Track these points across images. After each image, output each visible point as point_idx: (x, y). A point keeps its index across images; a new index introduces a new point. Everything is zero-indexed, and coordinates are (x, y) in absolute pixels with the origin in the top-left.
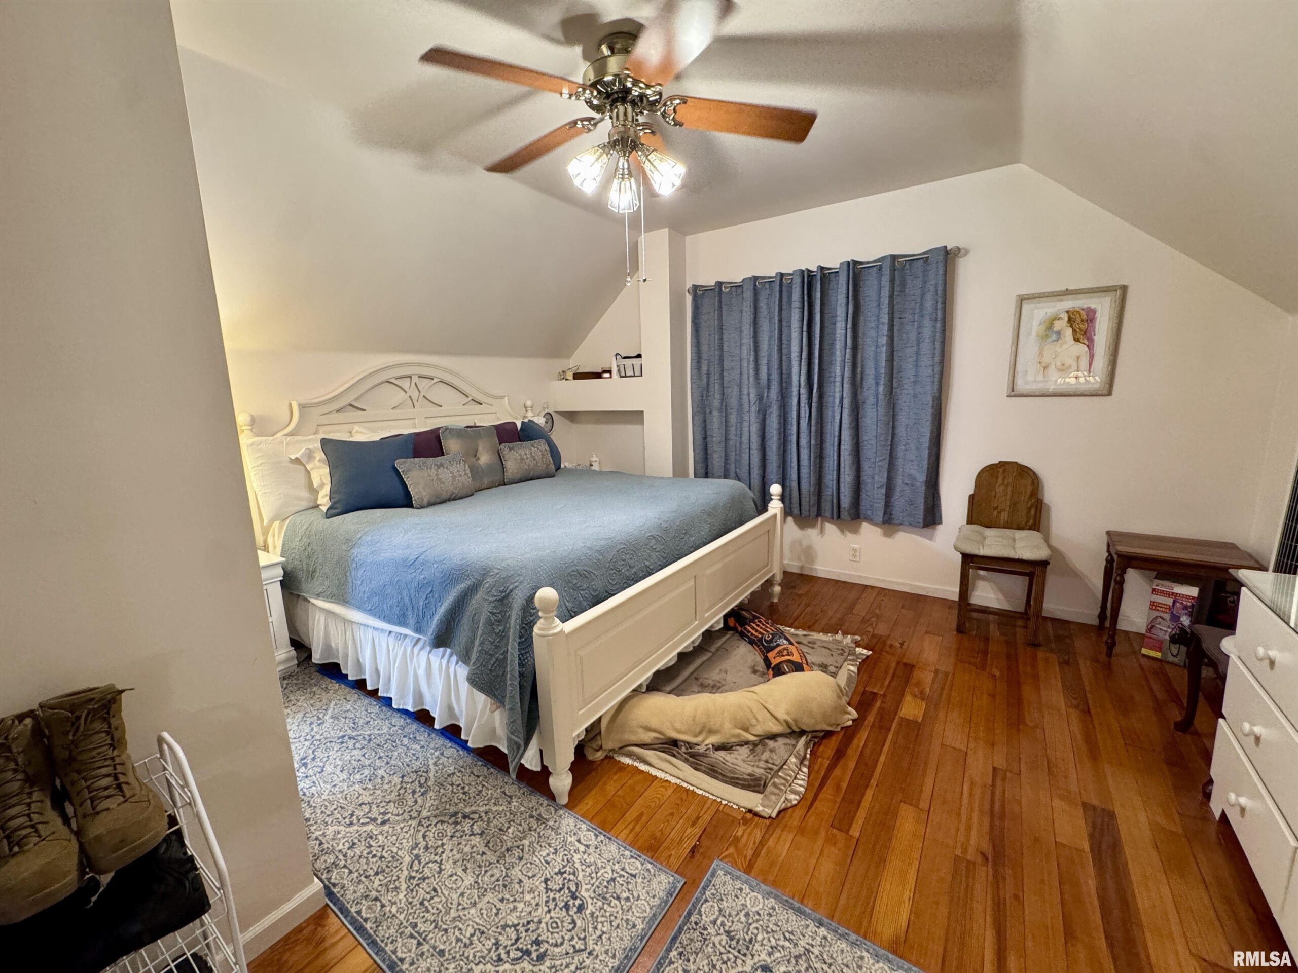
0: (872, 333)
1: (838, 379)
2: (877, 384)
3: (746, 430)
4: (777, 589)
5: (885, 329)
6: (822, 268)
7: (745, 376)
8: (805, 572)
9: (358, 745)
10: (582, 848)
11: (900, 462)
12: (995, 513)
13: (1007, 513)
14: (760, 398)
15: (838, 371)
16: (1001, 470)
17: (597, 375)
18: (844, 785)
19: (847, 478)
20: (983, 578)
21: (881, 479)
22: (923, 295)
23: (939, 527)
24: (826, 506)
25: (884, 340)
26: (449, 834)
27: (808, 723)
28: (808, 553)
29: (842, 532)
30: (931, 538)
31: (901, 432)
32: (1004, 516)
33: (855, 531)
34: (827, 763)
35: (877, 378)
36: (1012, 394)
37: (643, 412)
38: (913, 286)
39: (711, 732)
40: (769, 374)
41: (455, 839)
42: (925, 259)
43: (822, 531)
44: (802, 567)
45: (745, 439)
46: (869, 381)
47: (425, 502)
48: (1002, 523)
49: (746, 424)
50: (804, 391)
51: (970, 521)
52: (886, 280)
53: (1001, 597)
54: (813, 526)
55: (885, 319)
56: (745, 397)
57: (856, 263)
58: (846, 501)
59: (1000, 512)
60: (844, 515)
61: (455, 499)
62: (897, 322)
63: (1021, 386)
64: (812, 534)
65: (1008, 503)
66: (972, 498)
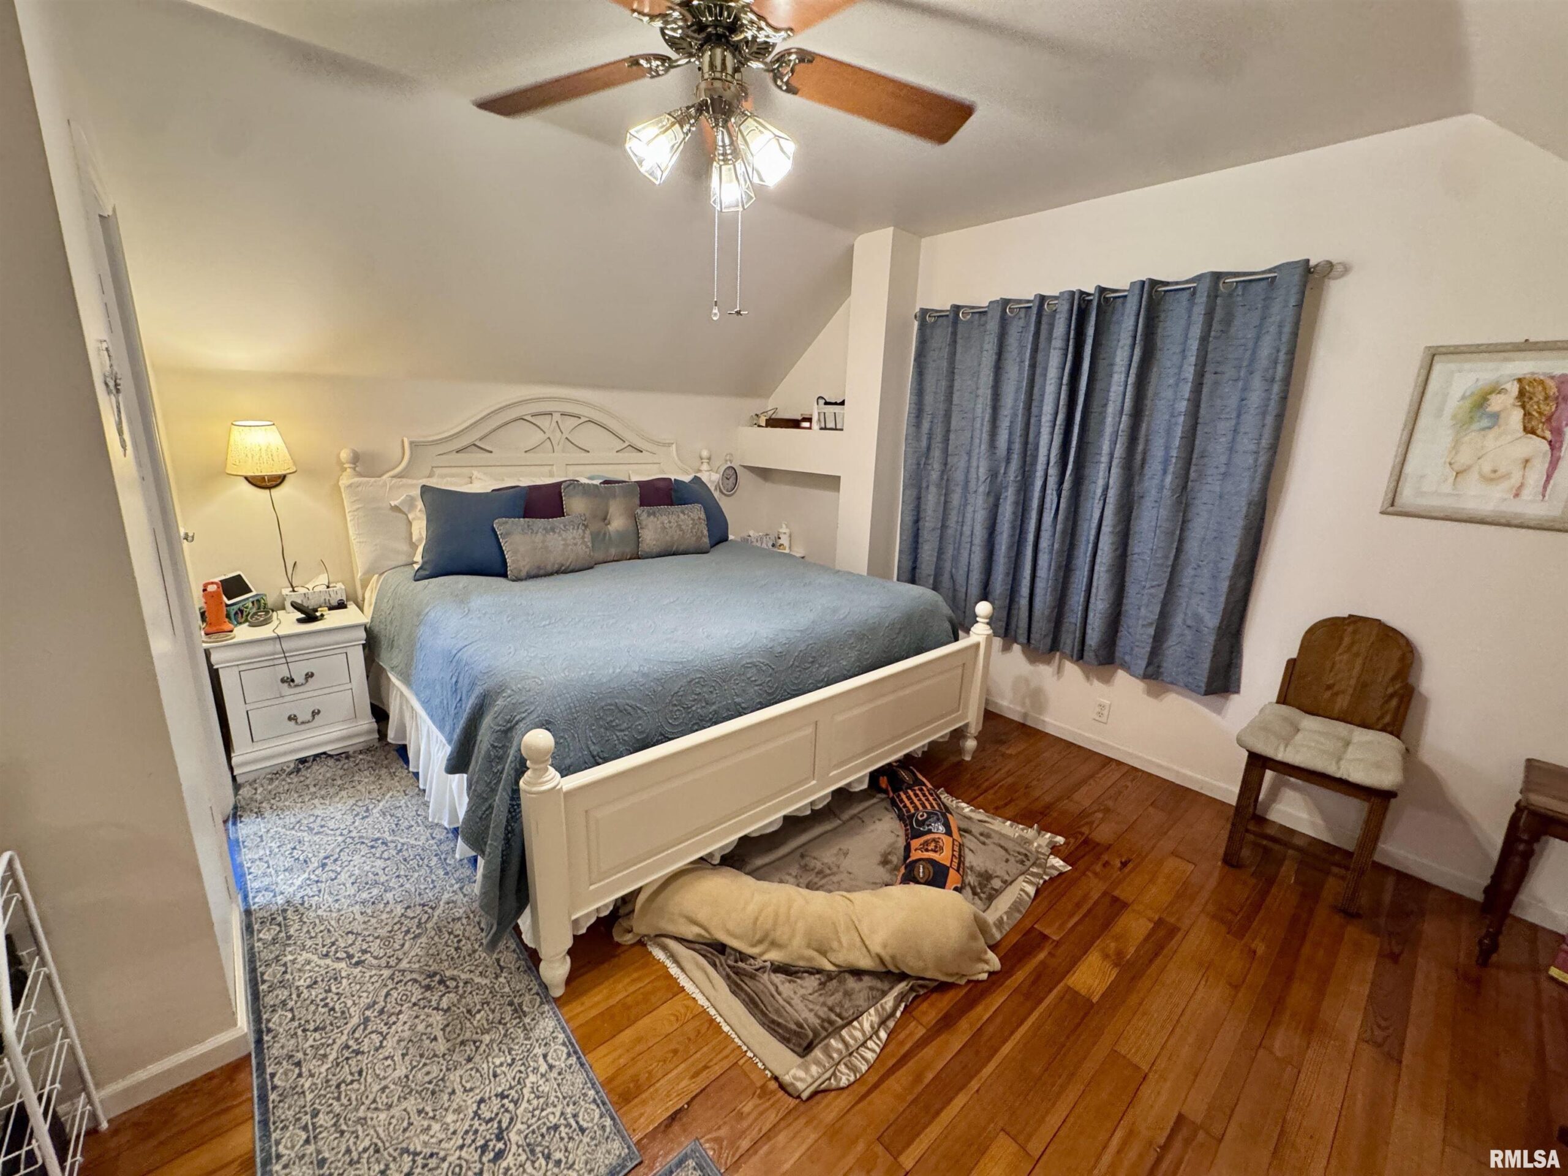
0: (1169, 394)
1: (1104, 459)
2: (1165, 472)
3: (969, 516)
4: (971, 744)
5: (1186, 390)
6: (1102, 290)
7: (977, 441)
8: (1029, 723)
9: (386, 855)
10: (543, 1068)
11: (1183, 594)
12: (1328, 694)
13: (1348, 698)
14: (993, 474)
15: (1106, 448)
16: (1350, 629)
17: (795, 424)
18: (930, 1076)
19: (1100, 605)
20: (1295, 788)
21: (1151, 613)
22: (1258, 339)
23: (1235, 698)
24: (1069, 639)
25: (1183, 406)
26: (414, 1000)
27: (911, 965)
28: (1037, 697)
29: (1088, 678)
30: (1219, 711)
31: (1192, 546)
32: (1342, 702)
33: (1107, 680)
34: (921, 1032)
35: (1166, 462)
36: (1391, 509)
37: (839, 478)
38: (1244, 324)
39: (774, 944)
40: (1010, 442)
41: (416, 1008)
42: (1269, 280)
43: (1059, 670)
44: (1025, 715)
45: (967, 530)
46: (1154, 466)
47: (523, 574)
48: (1336, 711)
49: (970, 509)
50: (1053, 472)
51: (1283, 698)
52: (1199, 310)
53: (1319, 821)
54: (1048, 662)
55: (1189, 372)
56: (973, 470)
57: (1154, 283)
58: (1094, 637)
59: (1337, 694)
60: (1089, 654)
61: (565, 572)
62: (1209, 378)
63: (1408, 496)
64: (1045, 672)
65: (1353, 682)
66: (1291, 664)
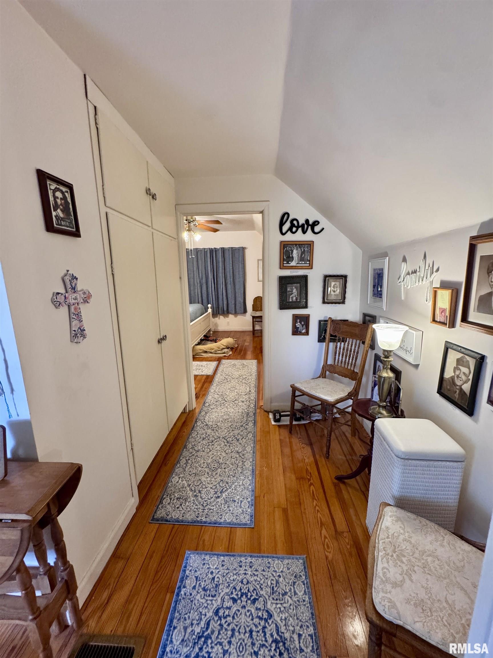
0: (228, 266)
1: (221, 277)
3: (196, 291)
4: (212, 332)
5: (231, 265)
6: (215, 248)
7: (195, 276)
8: (216, 330)
11: (237, 298)
12: (257, 307)
13: (260, 308)
14: (200, 282)
15: (221, 275)
16: (257, 298)
19: (225, 303)
20: (257, 324)
21: (233, 302)
22: (239, 257)
23: (247, 313)
24: (220, 312)
25: (231, 268)
27: (230, 346)
28: (216, 325)
29: (225, 318)
30: (245, 316)
31: (236, 290)
33: (228, 317)
34: (235, 350)
35: (230, 277)
36: (259, 281)
38: (237, 255)
39: (213, 349)
40: (202, 275)
42: (239, 249)
43: (219, 318)
45: (196, 294)
46: (228, 278)
48: (259, 310)
50: (212, 280)
51: (253, 310)
52: (231, 253)
54: (217, 317)
55: (231, 262)
56: (196, 282)
57: (223, 248)
58: (225, 309)
60: (225, 312)
62: (234, 263)
63: (260, 279)
64: (217, 319)
65: (260, 306)
66: (253, 305)
